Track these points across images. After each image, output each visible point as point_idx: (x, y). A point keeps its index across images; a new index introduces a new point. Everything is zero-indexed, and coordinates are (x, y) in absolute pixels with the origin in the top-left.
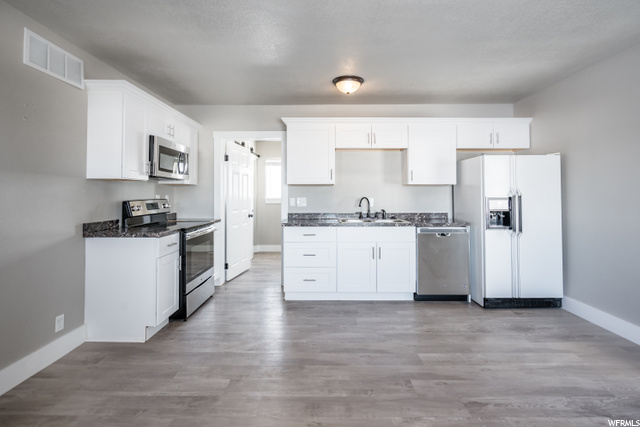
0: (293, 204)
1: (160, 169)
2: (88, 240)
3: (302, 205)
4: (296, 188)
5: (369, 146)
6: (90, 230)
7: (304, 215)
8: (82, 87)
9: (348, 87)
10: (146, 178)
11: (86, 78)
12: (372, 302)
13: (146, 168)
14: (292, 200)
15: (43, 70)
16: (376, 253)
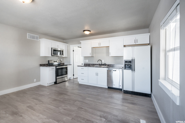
0: (85, 61)
1: (54, 54)
2: (41, 67)
3: (87, 62)
4: (86, 58)
5: (99, 46)
6: (41, 65)
7: (87, 64)
8: (39, 40)
9: (87, 33)
10: (51, 56)
11: (39, 39)
12: (96, 87)
13: (51, 54)
14: (85, 60)
15: (31, 39)
16: (97, 74)
